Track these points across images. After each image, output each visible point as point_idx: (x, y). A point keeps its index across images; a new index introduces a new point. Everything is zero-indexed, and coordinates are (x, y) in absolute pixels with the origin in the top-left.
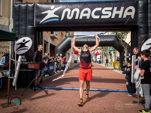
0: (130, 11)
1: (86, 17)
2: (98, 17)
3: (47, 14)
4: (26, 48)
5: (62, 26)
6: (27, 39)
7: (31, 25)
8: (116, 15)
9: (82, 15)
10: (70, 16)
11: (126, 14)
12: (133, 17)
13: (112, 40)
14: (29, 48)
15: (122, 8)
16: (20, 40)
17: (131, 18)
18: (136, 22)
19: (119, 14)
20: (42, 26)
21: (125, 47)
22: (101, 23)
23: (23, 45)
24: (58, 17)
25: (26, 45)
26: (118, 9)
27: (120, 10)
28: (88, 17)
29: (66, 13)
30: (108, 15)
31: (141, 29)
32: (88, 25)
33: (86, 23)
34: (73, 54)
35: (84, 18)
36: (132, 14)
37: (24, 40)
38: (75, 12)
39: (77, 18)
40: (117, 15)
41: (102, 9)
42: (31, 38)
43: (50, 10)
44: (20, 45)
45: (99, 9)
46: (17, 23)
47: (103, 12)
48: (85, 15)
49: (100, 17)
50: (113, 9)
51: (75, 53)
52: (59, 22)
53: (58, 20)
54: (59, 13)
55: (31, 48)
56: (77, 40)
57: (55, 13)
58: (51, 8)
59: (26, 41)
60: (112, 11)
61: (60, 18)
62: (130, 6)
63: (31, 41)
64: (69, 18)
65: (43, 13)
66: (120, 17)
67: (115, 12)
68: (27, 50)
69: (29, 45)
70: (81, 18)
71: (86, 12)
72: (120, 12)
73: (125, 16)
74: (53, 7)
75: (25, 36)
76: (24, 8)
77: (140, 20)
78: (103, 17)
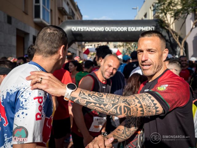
13: (152, 28)
21: (181, 43)
56: (84, 29)
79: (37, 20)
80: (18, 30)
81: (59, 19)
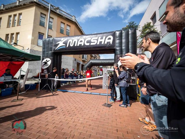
1: (81, 44)
3: (59, 44)
4: (47, 65)
5: (68, 51)
6: (48, 59)
7: (51, 51)
8: (100, 42)
9: (79, 43)
10: (72, 44)
11: (107, 41)
12: (111, 43)
14: (49, 65)
15: (104, 37)
16: (45, 61)
17: (110, 44)
18: (114, 47)
19: (102, 42)
20: (56, 51)
22: (91, 48)
23: (46, 63)
24: (65, 45)
25: (47, 63)
26: (102, 38)
28: (83, 45)
30: (95, 42)
31: (118, 51)
32: (83, 50)
34: (99, 71)
35: (80, 45)
36: (111, 41)
37: (47, 60)
38: (75, 42)
39: (76, 45)
41: (91, 39)
42: (51, 59)
43: (61, 41)
44: (44, 63)
46: (44, 50)
47: (92, 41)
48: (81, 43)
49: (90, 44)
50: (98, 38)
51: (101, 70)
52: (66, 48)
53: (65, 47)
54: (65, 43)
55: (50, 65)
56: (96, 62)
57: (63, 43)
58: (62, 40)
59: (48, 61)
61: (66, 46)
62: (110, 35)
63: (50, 60)
64: (71, 45)
65: (57, 43)
66: (103, 43)
67: (100, 40)
68: (48, 66)
69: (49, 63)
70: (78, 45)
71: (81, 41)
72: (103, 40)
74: (62, 39)
75: (47, 58)
76: (48, 41)
78: (92, 44)
79: (83, 59)
80: (77, 62)
81: (90, 58)
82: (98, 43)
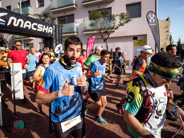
0: (51, 29)
2: (35, 29)
5: (8, 30)
11: (49, 31)
12: (52, 33)
15: (47, 27)
22: (37, 33)
24: (5, 22)
27: (46, 28)
29: (13, 21)
30: (41, 29)
31: (54, 40)
33: (28, 32)
36: (51, 31)
38: (20, 22)
40: (45, 31)
41: (38, 25)
45: (36, 24)
47: (38, 27)
48: (27, 26)
49: (37, 29)
50: (43, 26)
52: (5, 26)
53: (4, 24)
60: (43, 27)
64: (15, 25)
66: (46, 32)
73: (48, 32)
77: (54, 35)
82: (43, 31)
